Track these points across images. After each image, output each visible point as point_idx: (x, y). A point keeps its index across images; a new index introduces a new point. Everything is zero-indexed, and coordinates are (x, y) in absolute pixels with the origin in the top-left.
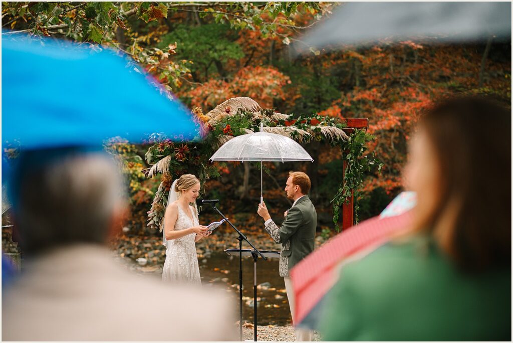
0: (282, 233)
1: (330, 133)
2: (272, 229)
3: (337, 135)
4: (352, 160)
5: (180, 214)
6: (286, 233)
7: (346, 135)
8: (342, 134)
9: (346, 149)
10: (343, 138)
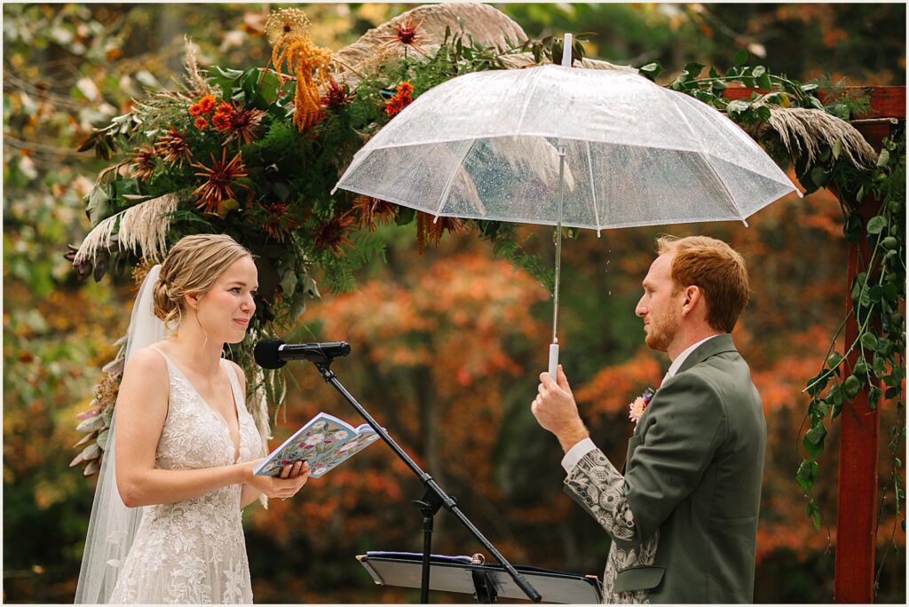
0: (641, 497)
1: (804, 133)
2: (597, 481)
3: (831, 142)
4: (889, 239)
5: (174, 396)
6: (658, 495)
7: (866, 144)
8: (852, 139)
9: (864, 198)
10: (855, 154)
